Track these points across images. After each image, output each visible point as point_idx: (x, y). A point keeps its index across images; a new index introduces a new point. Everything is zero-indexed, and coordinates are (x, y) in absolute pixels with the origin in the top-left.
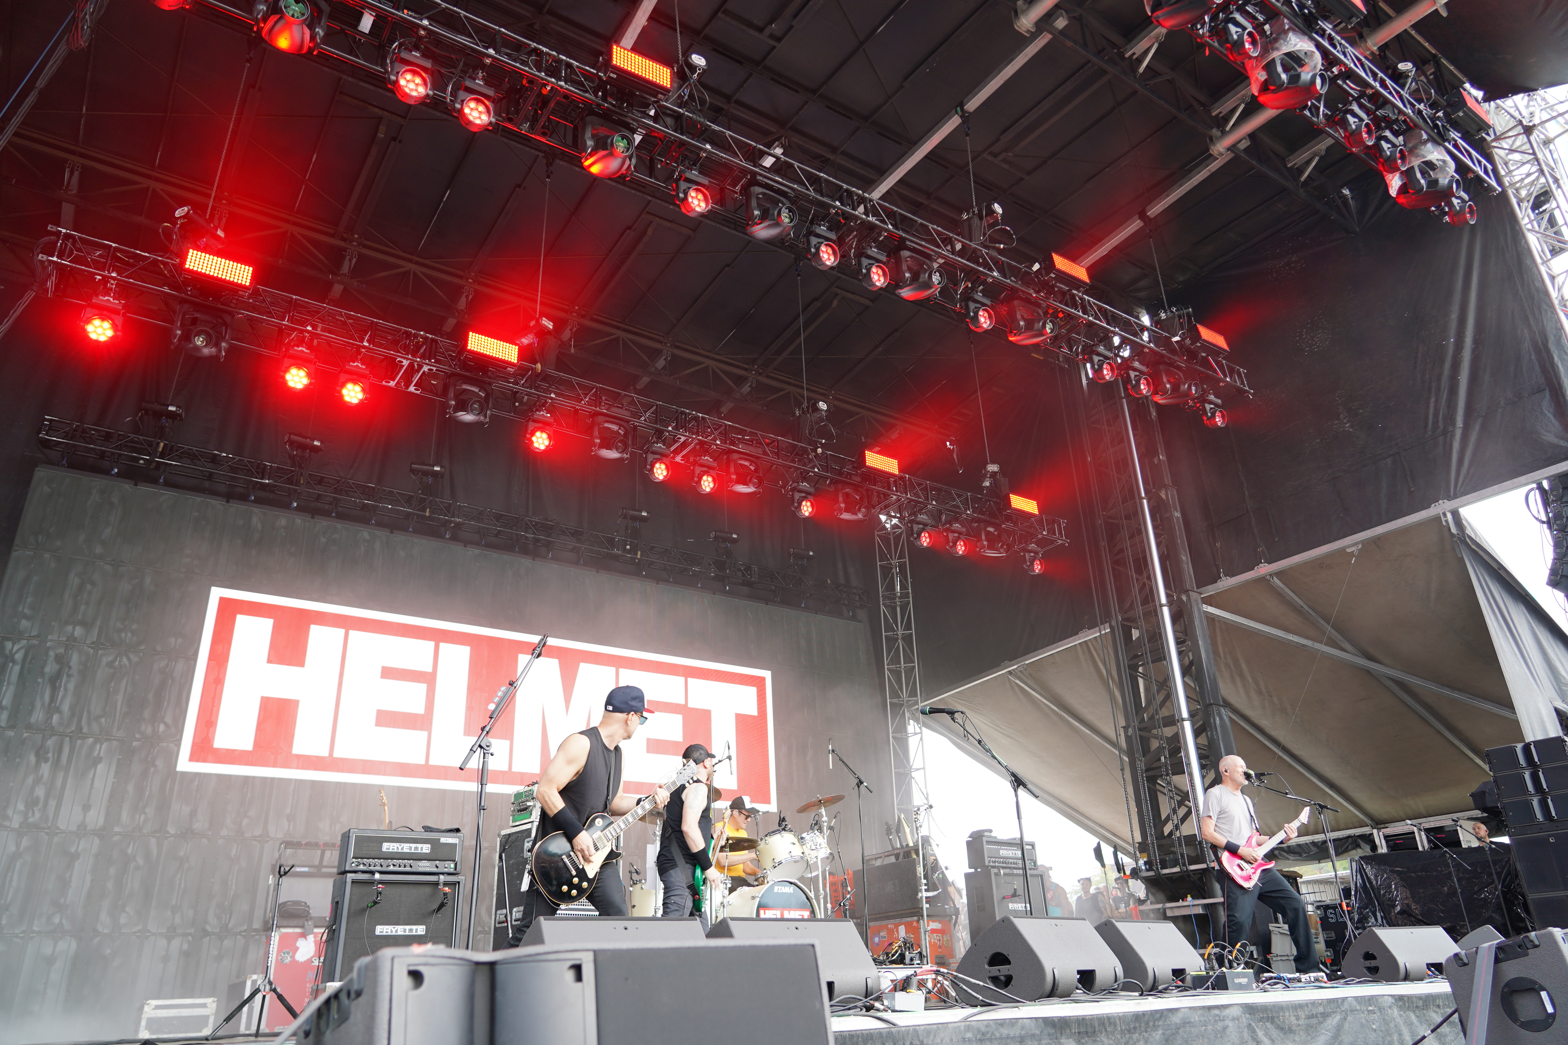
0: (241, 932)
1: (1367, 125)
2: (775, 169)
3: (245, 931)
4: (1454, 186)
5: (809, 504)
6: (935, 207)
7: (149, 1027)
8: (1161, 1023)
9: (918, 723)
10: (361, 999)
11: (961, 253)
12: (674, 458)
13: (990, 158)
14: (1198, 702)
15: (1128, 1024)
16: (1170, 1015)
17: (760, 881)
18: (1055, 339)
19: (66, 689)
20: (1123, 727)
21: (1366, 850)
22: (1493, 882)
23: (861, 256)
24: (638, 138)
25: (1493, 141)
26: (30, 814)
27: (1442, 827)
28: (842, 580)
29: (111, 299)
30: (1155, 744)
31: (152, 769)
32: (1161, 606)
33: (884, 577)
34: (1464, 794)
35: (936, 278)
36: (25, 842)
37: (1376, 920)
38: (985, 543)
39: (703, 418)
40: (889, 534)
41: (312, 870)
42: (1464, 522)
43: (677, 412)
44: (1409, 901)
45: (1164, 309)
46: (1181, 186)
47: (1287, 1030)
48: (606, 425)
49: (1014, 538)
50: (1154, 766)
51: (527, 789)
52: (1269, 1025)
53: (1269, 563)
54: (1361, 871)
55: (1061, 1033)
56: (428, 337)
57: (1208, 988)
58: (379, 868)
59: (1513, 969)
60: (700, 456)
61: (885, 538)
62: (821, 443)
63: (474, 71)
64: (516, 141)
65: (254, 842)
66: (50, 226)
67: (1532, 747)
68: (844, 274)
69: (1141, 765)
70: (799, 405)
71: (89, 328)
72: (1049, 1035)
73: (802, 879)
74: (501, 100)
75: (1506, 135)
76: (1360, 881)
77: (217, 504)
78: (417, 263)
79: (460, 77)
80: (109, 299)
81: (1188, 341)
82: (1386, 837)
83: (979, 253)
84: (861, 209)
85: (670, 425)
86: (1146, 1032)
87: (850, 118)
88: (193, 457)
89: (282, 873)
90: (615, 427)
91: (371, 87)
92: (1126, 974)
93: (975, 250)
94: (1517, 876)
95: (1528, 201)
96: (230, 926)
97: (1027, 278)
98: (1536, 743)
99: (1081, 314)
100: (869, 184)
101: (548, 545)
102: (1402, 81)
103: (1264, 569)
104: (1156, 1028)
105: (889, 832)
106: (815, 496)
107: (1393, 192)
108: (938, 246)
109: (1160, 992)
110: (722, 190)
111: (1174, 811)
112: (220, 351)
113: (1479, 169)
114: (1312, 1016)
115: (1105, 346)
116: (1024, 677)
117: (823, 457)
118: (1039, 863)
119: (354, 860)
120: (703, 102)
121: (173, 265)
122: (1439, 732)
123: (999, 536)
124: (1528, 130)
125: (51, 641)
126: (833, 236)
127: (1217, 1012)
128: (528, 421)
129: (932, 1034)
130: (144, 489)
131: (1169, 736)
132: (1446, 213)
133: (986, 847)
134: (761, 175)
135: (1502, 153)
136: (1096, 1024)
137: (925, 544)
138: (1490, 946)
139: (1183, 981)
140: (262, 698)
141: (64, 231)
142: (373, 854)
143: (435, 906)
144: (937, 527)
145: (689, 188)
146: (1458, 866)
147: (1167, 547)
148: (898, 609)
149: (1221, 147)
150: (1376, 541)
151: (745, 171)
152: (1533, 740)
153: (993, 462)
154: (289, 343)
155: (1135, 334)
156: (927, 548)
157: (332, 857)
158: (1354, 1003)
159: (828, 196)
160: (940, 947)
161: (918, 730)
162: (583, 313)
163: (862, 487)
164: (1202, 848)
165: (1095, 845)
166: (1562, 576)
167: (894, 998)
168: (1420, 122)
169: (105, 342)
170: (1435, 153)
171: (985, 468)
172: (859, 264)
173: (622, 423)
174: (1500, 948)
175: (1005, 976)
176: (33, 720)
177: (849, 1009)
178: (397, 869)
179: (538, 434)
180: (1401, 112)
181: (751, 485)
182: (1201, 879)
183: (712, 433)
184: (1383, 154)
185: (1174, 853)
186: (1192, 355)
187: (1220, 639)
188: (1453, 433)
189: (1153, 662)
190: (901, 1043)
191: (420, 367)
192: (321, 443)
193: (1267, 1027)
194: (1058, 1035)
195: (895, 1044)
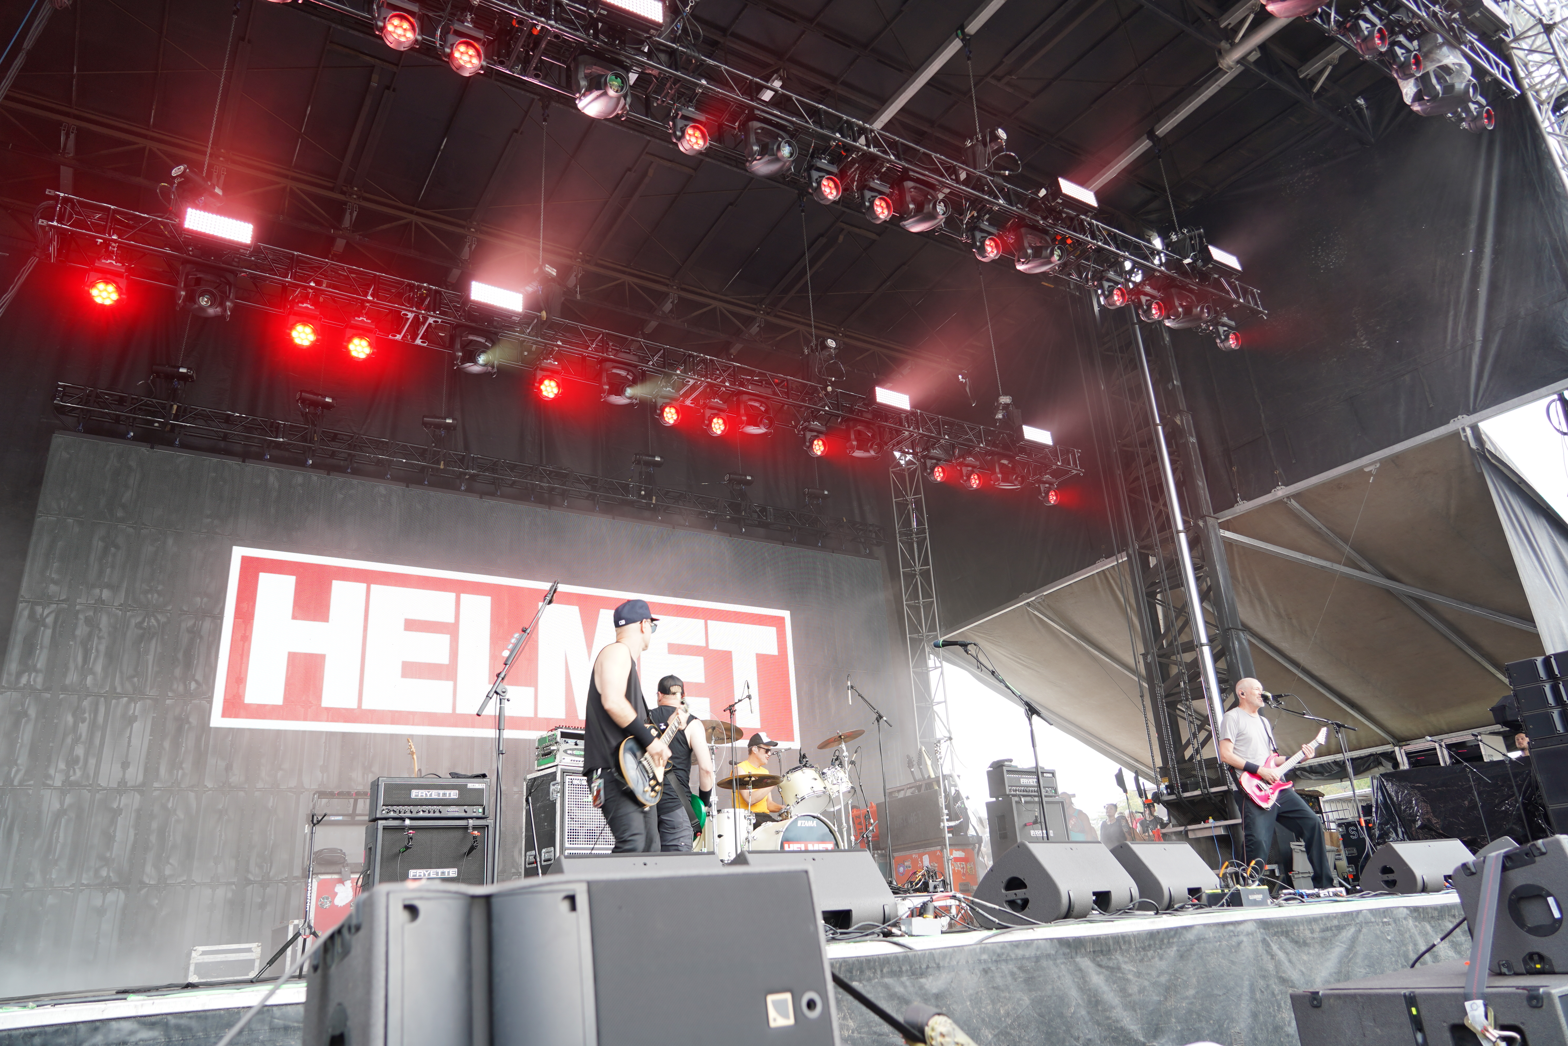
0: (283, 879)
1: (1380, 30)
2: (774, 103)
3: (286, 878)
4: (1471, 90)
5: (820, 443)
6: (938, 135)
7: (197, 972)
8: (1175, 940)
9: (938, 657)
10: (361, 933)
11: (966, 183)
12: (683, 401)
13: (994, 82)
14: (1217, 627)
15: (1143, 942)
16: (1185, 932)
17: (783, 815)
18: (1064, 266)
19: (97, 651)
20: (1142, 655)
21: (1388, 767)
22: (1513, 795)
23: (864, 189)
24: (633, 77)
25: (1512, 41)
26: (71, 772)
27: (1464, 742)
28: (858, 519)
29: (114, 262)
30: (1174, 670)
31: (187, 726)
32: (1178, 532)
33: (900, 515)
34: (1483, 709)
35: (940, 208)
36: (68, 800)
37: (1397, 835)
38: (999, 476)
39: (711, 360)
40: (904, 470)
41: (346, 818)
42: (1484, 437)
43: (685, 355)
44: (1430, 816)
45: (1175, 230)
46: (1190, 102)
47: (1300, 943)
48: (615, 371)
49: (1028, 470)
50: (1173, 692)
51: (550, 733)
52: (1283, 939)
53: (1286, 485)
54: (1382, 788)
55: (1076, 953)
56: (431, 289)
57: (1223, 905)
58: (408, 814)
59: (1520, 877)
60: (710, 399)
61: (900, 475)
62: (831, 381)
63: (462, 13)
64: (510, 85)
65: (290, 794)
66: (48, 190)
67: (1553, 660)
68: (848, 208)
69: (1160, 691)
70: (808, 342)
71: (94, 292)
72: (1064, 954)
73: (825, 813)
74: (491, 42)
75: (1526, 35)
76: (1380, 797)
77: (233, 463)
78: (418, 214)
79: (449, 20)
80: (111, 263)
81: (1199, 263)
82: (1408, 754)
83: (984, 181)
84: (862, 140)
85: (678, 368)
86: (1161, 949)
87: (849, 46)
88: (207, 418)
89: (315, 821)
90: (623, 373)
91: (361, 35)
92: (1142, 894)
93: (979, 178)
94: (1537, 788)
95: (1549, 103)
96: (271, 874)
97: (1033, 204)
98: (1557, 656)
99: (1089, 239)
100: (871, 114)
101: (564, 494)
103: (1281, 492)
104: (1170, 944)
105: (910, 764)
106: (827, 435)
107: (1408, 99)
108: (942, 176)
109: (1176, 910)
110: (720, 126)
111: (1195, 736)
112: (225, 310)
113: (1497, 72)
114: (1327, 929)
115: (1115, 272)
116: (1042, 608)
117: (834, 395)
118: (1060, 791)
119: (384, 808)
120: (696, 35)
121: (173, 225)
122: (1461, 649)
123: (1013, 468)
124: (1548, 29)
125: (80, 604)
126: (834, 169)
127: (1231, 928)
128: (536, 369)
129: (948, 957)
130: (161, 452)
131: (1189, 661)
132: (1463, 120)
133: (1006, 776)
134: (759, 109)
135: (1521, 54)
136: (1111, 943)
137: (939, 479)
138: (1498, 855)
139: (1198, 899)
140: (289, 653)
141: (62, 195)
142: (402, 801)
143: (466, 850)
144: (950, 461)
145: (686, 126)
146: (1478, 780)
147: (1183, 473)
148: (915, 545)
149: (1231, 59)
150: (1395, 459)
151: (742, 106)
152: (1553, 652)
153: (1005, 394)
154: (293, 300)
155: (1146, 258)
156: (940, 483)
157: (363, 806)
158: (1369, 915)
159: (828, 128)
160: (964, 874)
161: (938, 664)
162: (588, 258)
163: (874, 424)
164: (1222, 770)
165: (1117, 771)
167: (911, 924)
168: (1436, 25)
169: (111, 306)
170: (1451, 57)
171: (997, 401)
172: (862, 197)
173: (630, 368)
174: (1507, 857)
175: (1022, 900)
176: (68, 681)
177: (867, 935)
178: (426, 815)
179: (546, 382)
180: (1415, 14)
181: (762, 426)
182: (1222, 801)
183: (721, 375)
184: (1397, 60)
185: (1195, 776)
186: (1204, 277)
187: (1237, 563)
188: (1472, 347)
189: (1170, 589)
190: (917, 966)
191: (425, 319)
192: (333, 399)
193: (1281, 941)
194: (1073, 954)
195: (911, 967)
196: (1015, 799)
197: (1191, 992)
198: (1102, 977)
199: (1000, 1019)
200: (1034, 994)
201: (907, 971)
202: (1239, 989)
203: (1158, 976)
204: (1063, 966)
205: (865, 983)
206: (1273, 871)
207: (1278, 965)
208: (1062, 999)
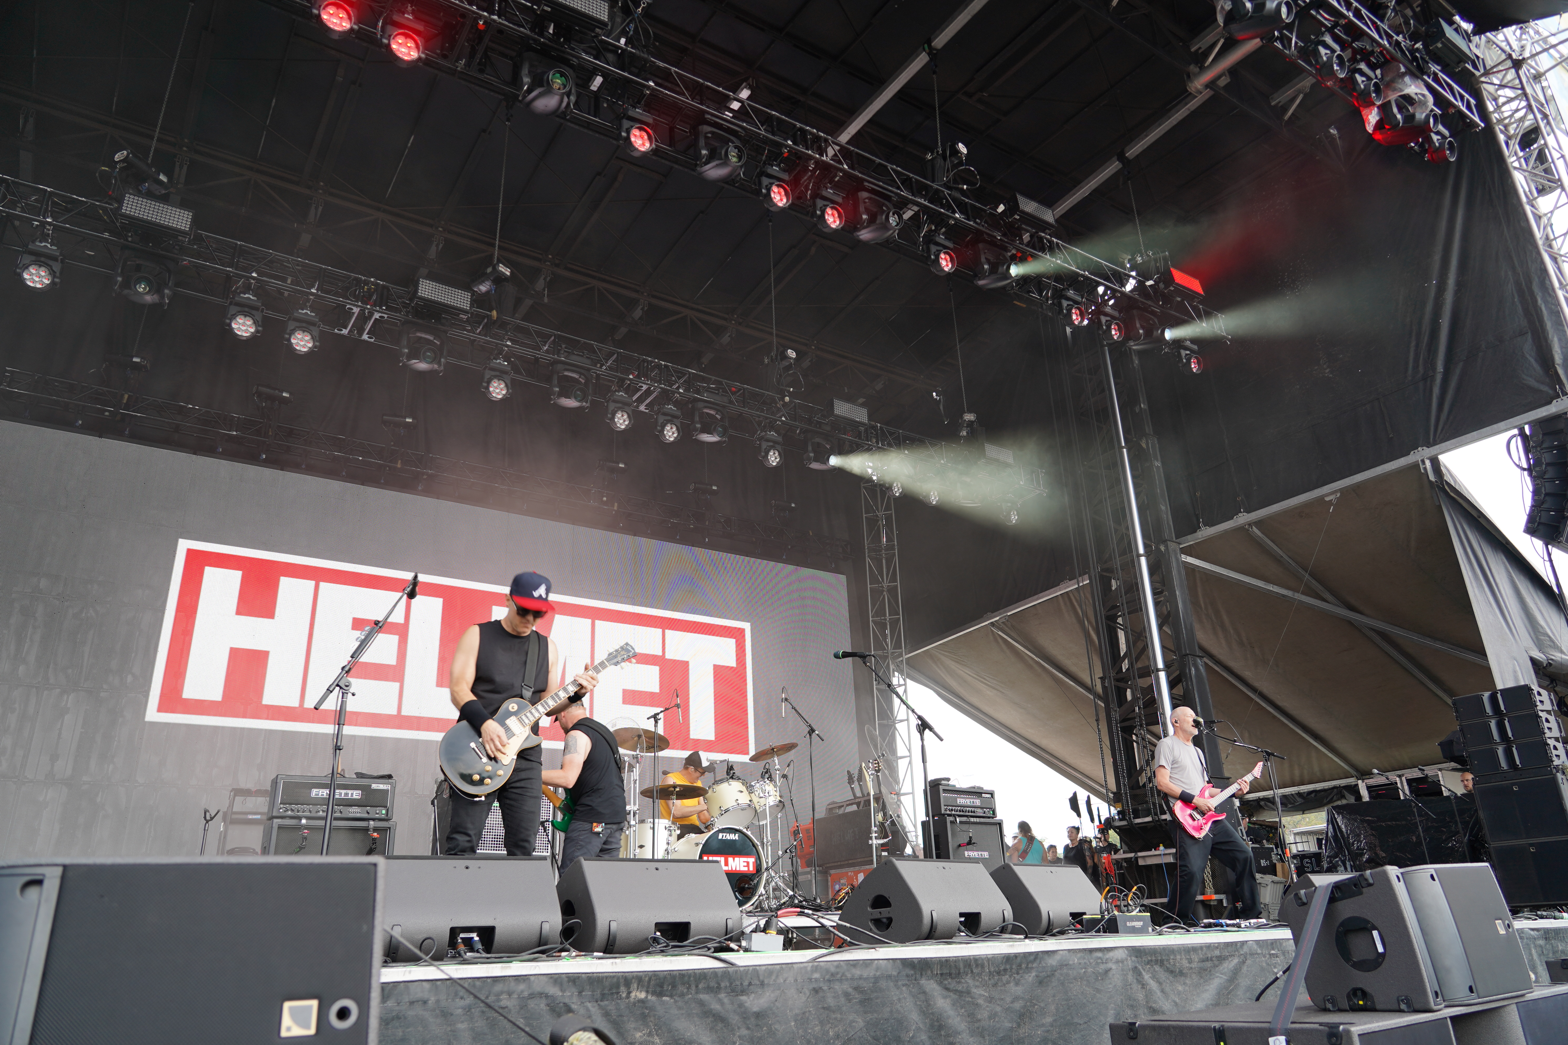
1: (1339, 57)
2: (740, 113)
4: (1431, 120)
5: (776, 453)
6: (910, 150)
9: (903, 675)
12: (637, 407)
13: (963, 98)
14: (1174, 652)
16: (1046, 957)
19: (31, 640)
20: (1100, 675)
21: (1351, 800)
23: (817, 197)
25: (1482, 75)
27: (1423, 778)
28: (825, 532)
29: (49, 246)
30: (1130, 695)
31: (120, 720)
32: (1139, 556)
33: (871, 529)
35: (894, 220)
38: (961, 493)
39: (666, 366)
40: (874, 486)
42: (1443, 469)
43: (639, 360)
45: (1139, 252)
46: (1160, 125)
47: (1175, 973)
48: (566, 373)
49: (992, 488)
50: (1128, 717)
52: (1157, 968)
53: (1248, 512)
54: (1332, 821)
55: (921, 975)
56: (378, 284)
57: (1098, 931)
58: (306, 814)
59: (1348, 909)
60: (664, 404)
61: (871, 490)
62: (789, 392)
63: (402, 5)
67: (1499, 695)
69: (1116, 715)
70: (768, 351)
71: (26, 275)
72: (907, 976)
74: (433, 35)
75: (1496, 69)
76: (1332, 831)
77: (183, 455)
78: (389, 212)
79: (390, 11)
80: (46, 246)
81: (1162, 285)
82: (1370, 788)
83: (941, 194)
85: (631, 373)
86: (1018, 974)
87: (819, 57)
88: (158, 409)
89: (208, 818)
90: (574, 376)
92: (1016, 918)
93: (938, 191)
95: (1517, 139)
97: (991, 220)
98: (1506, 691)
99: (1049, 257)
100: (837, 127)
102: (1381, 12)
103: (1243, 518)
104: (1028, 969)
105: (850, 780)
106: (783, 445)
107: (1370, 129)
108: (898, 188)
109: (1053, 934)
112: (163, 298)
113: (1460, 104)
114: (1207, 960)
115: (1075, 291)
116: (1006, 629)
117: (791, 406)
118: (998, 812)
119: (282, 806)
121: (111, 209)
122: (1422, 683)
123: (976, 486)
124: (1517, 64)
125: (16, 592)
126: (785, 176)
127: (1099, 954)
128: (485, 369)
130: (109, 441)
131: (1145, 686)
132: (1424, 150)
133: (942, 795)
134: (709, 113)
135: (1491, 88)
136: (962, 966)
137: (898, 494)
138: (1328, 885)
139: (1078, 924)
140: (231, 649)
142: (301, 800)
144: (910, 476)
145: (632, 127)
147: (1146, 497)
148: (884, 561)
149: (1199, 83)
150: (1356, 488)
151: (692, 109)
152: (1503, 687)
153: (970, 412)
154: (236, 290)
156: (900, 498)
158: (1255, 947)
159: (780, 135)
161: (902, 682)
162: (557, 262)
163: (831, 436)
166: (1539, 524)
167: (751, 939)
168: (1399, 55)
169: (42, 289)
170: (1413, 87)
171: (962, 418)
172: (815, 205)
173: (582, 371)
174: (1336, 888)
175: (886, 918)
179: (495, 383)
180: (1377, 44)
181: (716, 434)
183: (675, 381)
184: (1357, 88)
185: (1147, 803)
186: (1167, 299)
187: (1199, 590)
188: (1433, 378)
189: (1129, 613)
190: (738, 983)
191: (371, 314)
192: (290, 394)
193: (1154, 970)
194: (918, 976)
195: (731, 984)
196: (949, 819)
197: (1049, 1020)
198: (948, 1001)
199: (829, 1041)
200: (869, 1016)
201: (726, 987)
202: (1102, 1018)
203: (1012, 1002)
204: (904, 988)
205: (677, 998)
206: (1221, 901)
207: (1149, 994)
208: (901, 1023)
